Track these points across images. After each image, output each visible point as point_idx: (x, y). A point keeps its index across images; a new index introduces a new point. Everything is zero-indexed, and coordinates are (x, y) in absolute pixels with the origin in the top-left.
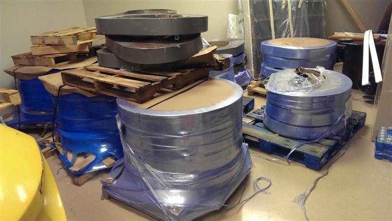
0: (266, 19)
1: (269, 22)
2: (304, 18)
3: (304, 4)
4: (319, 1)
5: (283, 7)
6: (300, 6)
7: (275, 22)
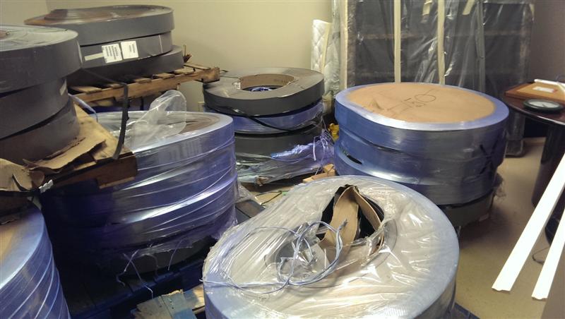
0: (384, 36)
1: (390, 43)
2: (474, 37)
3: (477, 8)
4: (516, 2)
5: (427, 11)
6: (467, 11)
7: (405, 43)
